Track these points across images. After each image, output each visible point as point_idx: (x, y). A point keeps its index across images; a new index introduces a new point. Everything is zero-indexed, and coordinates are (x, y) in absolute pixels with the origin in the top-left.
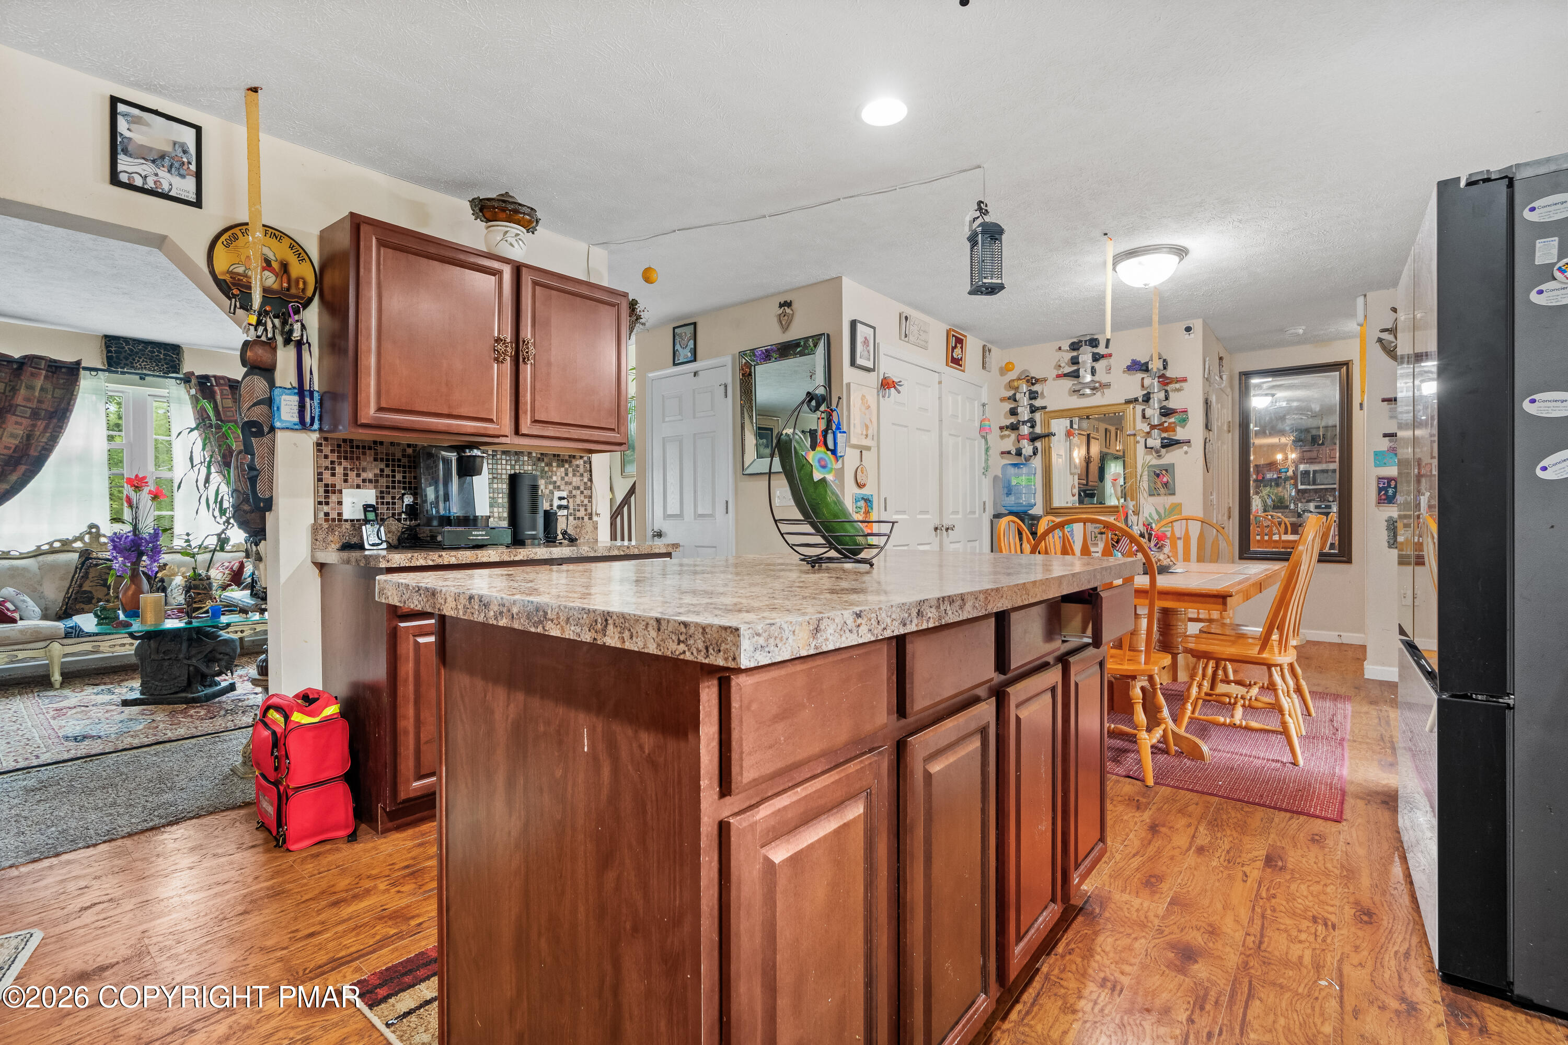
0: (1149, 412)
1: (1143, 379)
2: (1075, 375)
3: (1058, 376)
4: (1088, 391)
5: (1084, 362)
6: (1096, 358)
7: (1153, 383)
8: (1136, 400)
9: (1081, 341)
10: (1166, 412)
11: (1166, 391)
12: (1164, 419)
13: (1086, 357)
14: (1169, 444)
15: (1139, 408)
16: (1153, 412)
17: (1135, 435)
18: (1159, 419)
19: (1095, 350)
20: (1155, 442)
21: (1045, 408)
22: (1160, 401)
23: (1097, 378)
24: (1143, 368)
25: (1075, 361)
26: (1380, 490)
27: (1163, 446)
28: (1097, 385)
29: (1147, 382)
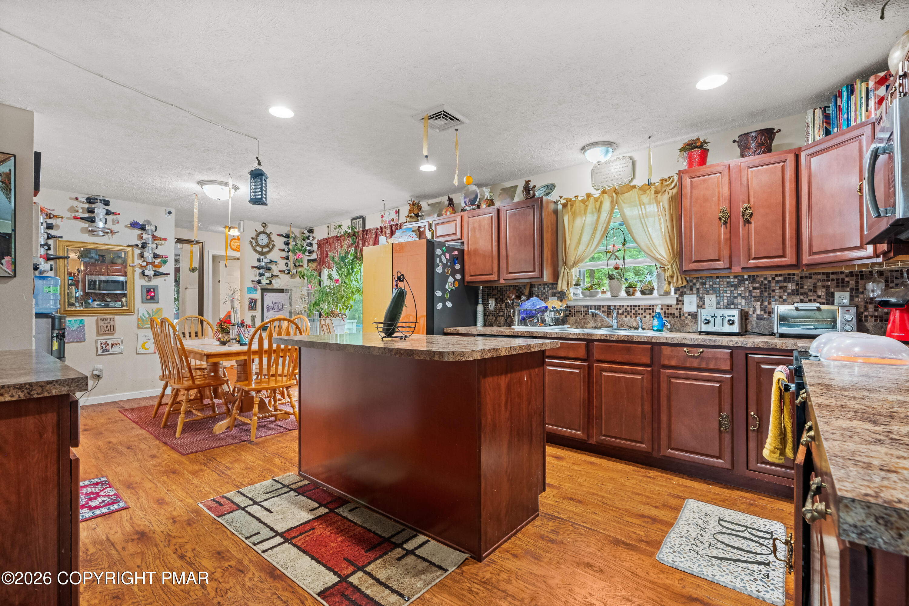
0: (146, 254)
1: (142, 234)
2: (92, 220)
3: (75, 218)
4: (101, 233)
5: (98, 214)
6: (108, 213)
7: (149, 238)
8: (137, 245)
9: (97, 199)
10: (156, 256)
11: (156, 244)
12: (154, 260)
13: (100, 210)
14: (157, 274)
15: (137, 251)
16: (148, 255)
17: (133, 266)
18: (152, 260)
19: (107, 208)
20: (150, 272)
21: (61, 237)
22: (152, 249)
23: (106, 226)
24: (143, 228)
25: (91, 211)
26: (250, 303)
27: (155, 275)
28: (109, 231)
29: (145, 236)
